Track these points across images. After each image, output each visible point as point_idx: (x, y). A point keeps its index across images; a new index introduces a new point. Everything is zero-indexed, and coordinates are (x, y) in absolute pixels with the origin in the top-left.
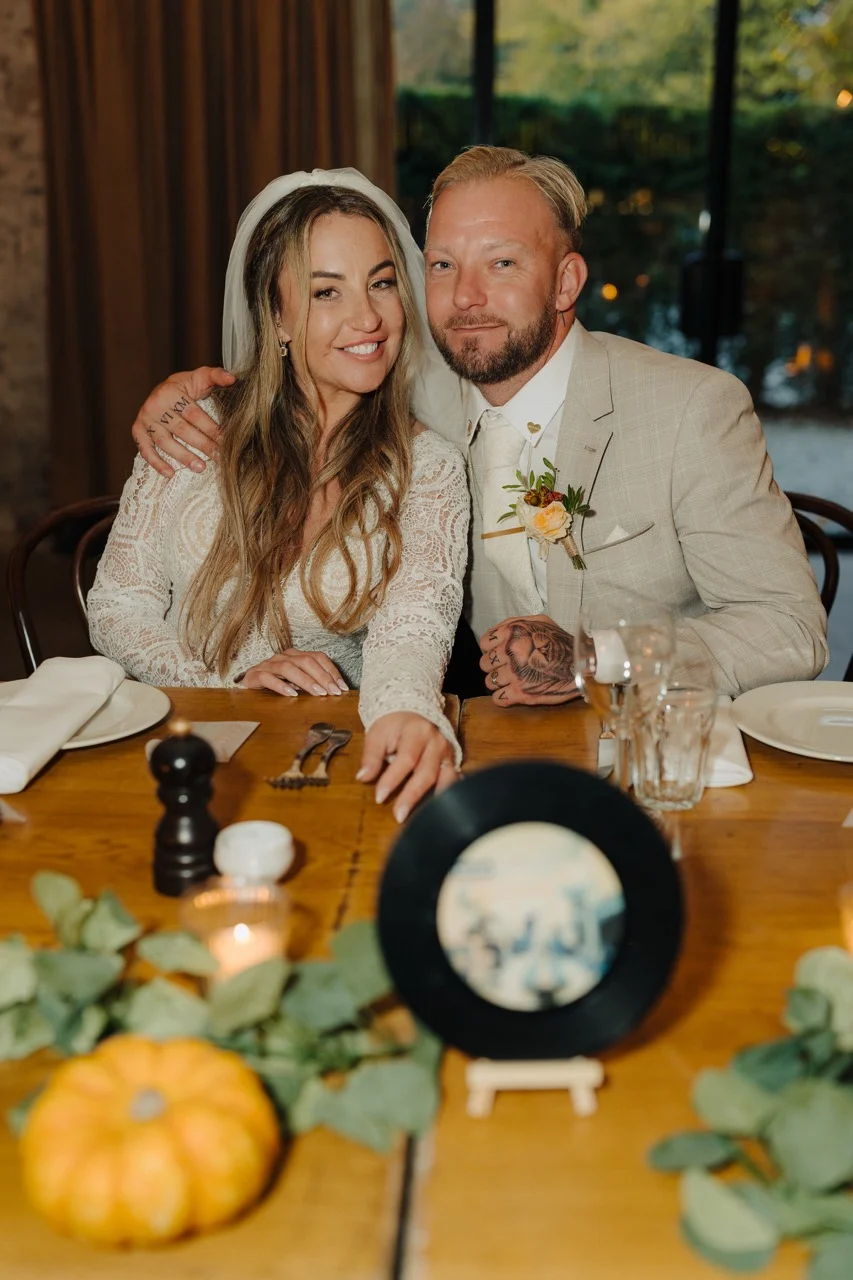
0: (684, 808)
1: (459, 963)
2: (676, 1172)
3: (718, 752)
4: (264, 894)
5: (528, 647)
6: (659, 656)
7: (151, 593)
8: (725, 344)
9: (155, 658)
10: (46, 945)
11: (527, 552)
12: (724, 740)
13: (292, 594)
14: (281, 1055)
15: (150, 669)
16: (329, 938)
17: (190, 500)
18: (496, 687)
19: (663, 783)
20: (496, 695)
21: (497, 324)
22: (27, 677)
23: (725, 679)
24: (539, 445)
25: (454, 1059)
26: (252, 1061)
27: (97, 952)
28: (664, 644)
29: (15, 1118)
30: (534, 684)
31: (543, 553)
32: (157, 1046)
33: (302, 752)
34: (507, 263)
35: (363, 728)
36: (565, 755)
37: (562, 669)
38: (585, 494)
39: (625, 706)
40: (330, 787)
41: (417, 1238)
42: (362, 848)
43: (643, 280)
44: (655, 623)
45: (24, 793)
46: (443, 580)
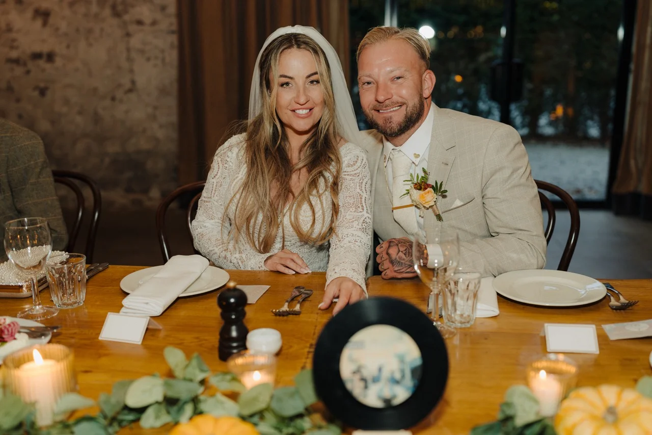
1: (349, 386)
3: (482, 301)
5: (396, 250)
9: (222, 252)
10: (168, 378)
15: (220, 257)
18: (383, 270)
20: (383, 274)
21: (400, 105)
22: (164, 264)
27: (191, 382)
30: (400, 268)
31: (421, 213)
32: (218, 420)
33: (289, 300)
34: (399, 78)
38: (443, 185)
40: (301, 315)
45: (162, 316)
46: (363, 215)
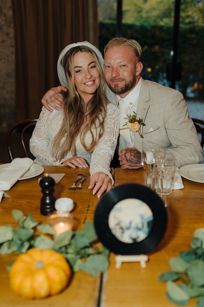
0: (168, 195)
1: (114, 232)
2: (165, 281)
3: (176, 181)
4: (67, 215)
5: (130, 155)
6: (162, 158)
7: (45, 140)
8: (177, 82)
9: (44, 157)
10: (15, 227)
11: (129, 133)
12: (177, 178)
13: (78, 142)
14: (71, 253)
15: (43, 159)
16: (82, 226)
17: (55, 118)
18: (122, 164)
19: (162, 188)
20: (122, 167)
21: (123, 80)
22: (10, 163)
23: (178, 164)
24: (132, 108)
25: (112, 255)
26: (64, 255)
27: (27, 228)
28: (163, 155)
29: (8, 268)
30: (131, 164)
31: (133, 134)
32: (42, 251)
33: (76, 181)
34: (124, 66)
35: (90, 175)
36: (139, 182)
37: (138, 160)
38: (143, 120)
39: (153, 170)
40: (82, 190)
41: (104, 297)
42: (90, 204)
43: (157, 67)
44: (161, 150)
45: (10, 190)
46: (113, 140)
